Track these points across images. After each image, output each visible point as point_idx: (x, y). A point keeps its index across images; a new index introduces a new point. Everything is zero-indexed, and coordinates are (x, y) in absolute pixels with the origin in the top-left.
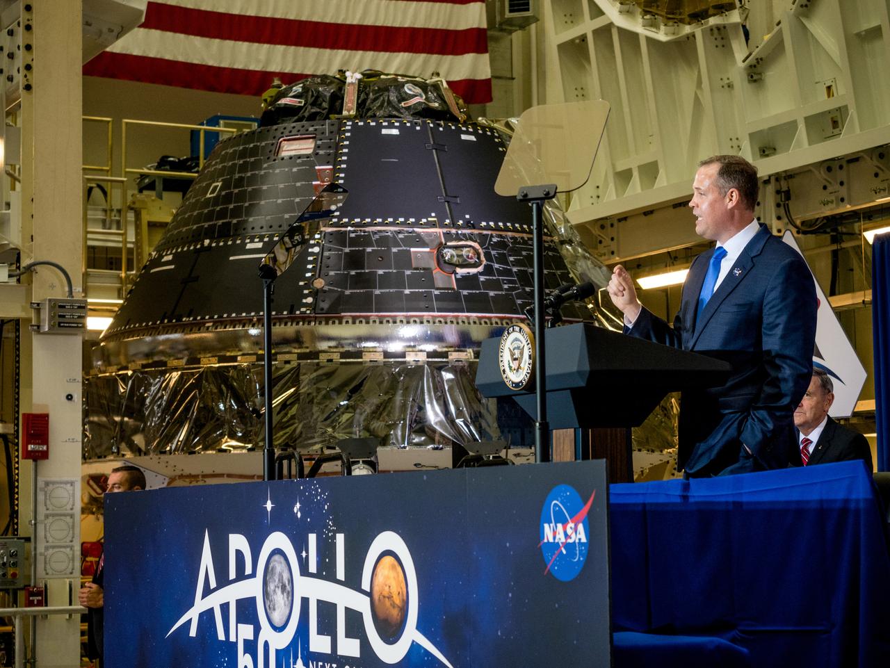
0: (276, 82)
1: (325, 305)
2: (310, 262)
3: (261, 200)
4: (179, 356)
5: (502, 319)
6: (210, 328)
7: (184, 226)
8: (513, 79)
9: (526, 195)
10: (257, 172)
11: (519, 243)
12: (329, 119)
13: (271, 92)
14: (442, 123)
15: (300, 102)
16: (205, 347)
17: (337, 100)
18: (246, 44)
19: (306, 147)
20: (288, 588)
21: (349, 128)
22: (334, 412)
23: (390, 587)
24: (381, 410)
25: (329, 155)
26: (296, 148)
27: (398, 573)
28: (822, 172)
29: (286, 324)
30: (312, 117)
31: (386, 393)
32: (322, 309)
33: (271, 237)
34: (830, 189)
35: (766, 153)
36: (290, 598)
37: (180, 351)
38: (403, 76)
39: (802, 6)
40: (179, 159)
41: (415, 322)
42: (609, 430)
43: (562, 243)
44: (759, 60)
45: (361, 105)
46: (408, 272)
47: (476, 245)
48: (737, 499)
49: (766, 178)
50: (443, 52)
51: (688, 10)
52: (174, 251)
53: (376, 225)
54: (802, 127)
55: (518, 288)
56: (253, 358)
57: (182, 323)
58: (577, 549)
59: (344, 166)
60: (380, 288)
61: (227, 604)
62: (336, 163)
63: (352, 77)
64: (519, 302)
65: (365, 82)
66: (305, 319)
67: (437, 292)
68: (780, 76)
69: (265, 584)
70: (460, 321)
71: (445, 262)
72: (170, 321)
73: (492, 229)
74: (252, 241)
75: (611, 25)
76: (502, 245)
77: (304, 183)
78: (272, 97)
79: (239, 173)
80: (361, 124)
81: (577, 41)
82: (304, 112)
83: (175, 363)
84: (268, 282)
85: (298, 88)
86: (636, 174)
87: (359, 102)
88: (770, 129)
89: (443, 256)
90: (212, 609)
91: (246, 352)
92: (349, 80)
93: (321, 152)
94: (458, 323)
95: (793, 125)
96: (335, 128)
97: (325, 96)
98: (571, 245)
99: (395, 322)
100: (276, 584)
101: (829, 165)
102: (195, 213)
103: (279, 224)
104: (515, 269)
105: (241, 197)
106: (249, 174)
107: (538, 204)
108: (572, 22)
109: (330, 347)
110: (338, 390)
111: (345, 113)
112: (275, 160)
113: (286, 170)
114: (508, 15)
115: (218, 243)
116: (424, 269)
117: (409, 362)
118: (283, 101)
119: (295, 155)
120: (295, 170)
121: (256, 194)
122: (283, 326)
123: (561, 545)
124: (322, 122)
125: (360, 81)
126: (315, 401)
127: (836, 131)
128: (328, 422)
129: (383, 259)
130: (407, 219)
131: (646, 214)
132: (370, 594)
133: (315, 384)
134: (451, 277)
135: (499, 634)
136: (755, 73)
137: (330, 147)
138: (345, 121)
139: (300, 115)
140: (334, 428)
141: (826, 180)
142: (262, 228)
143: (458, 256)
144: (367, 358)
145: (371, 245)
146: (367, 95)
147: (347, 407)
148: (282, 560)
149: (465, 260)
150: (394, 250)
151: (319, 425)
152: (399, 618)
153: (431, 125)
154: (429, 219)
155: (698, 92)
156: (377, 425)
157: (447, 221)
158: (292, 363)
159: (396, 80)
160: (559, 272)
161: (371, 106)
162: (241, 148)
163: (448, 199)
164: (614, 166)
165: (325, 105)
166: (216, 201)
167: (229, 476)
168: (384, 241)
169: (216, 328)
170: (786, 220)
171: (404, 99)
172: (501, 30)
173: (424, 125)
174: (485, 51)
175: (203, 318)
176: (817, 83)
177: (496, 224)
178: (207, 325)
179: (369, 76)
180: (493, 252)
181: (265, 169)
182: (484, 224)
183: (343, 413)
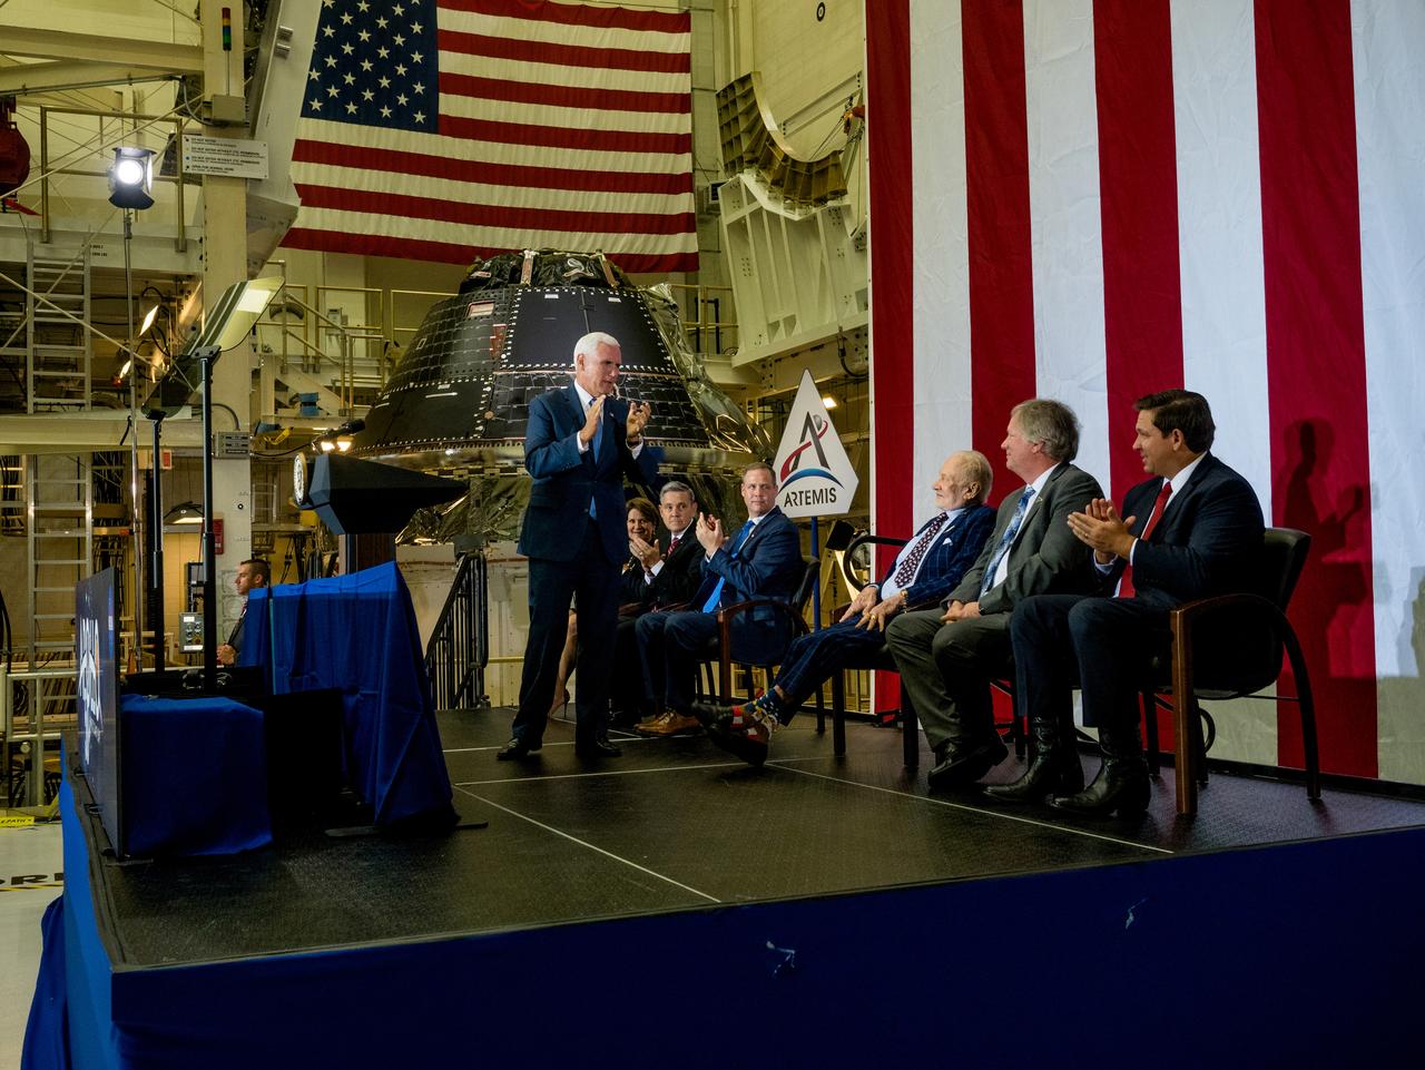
0: (478, 259)
1: (494, 432)
2: (483, 399)
3: (451, 351)
6: (409, 451)
7: (400, 373)
8: (719, 252)
10: (451, 330)
11: (650, 381)
12: (506, 287)
13: (473, 267)
14: (594, 288)
15: (488, 275)
17: (515, 274)
18: (503, 229)
19: (487, 310)
21: (521, 294)
25: (504, 315)
26: (481, 310)
30: (497, 286)
32: (489, 435)
33: (457, 379)
38: (569, 252)
43: (688, 380)
44: (862, 234)
45: (535, 277)
50: (660, 232)
51: (814, 196)
52: (391, 392)
53: (535, 369)
57: (390, 447)
59: (514, 324)
62: (508, 322)
63: (529, 254)
65: (540, 258)
66: (476, 443)
72: (381, 446)
73: (628, 371)
74: (443, 383)
75: (761, 209)
76: (635, 383)
77: (484, 338)
79: (439, 330)
80: (531, 291)
81: (740, 221)
82: (491, 282)
85: (488, 264)
86: (782, 325)
87: (534, 273)
92: (526, 257)
93: (498, 313)
96: (511, 295)
97: (507, 269)
102: (408, 362)
103: (463, 369)
105: (439, 349)
106: (446, 331)
107: (207, 362)
108: (738, 207)
111: (521, 282)
112: (464, 320)
113: (472, 327)
114: (711, 202)
115: (419, 385)
118: (478, 274)
119: (479, 316)
120: (479, 327)
121: (449, 347)
124: (502, 290)
125: (536, 257)
126: (482, 505)
131: (793, 356)
136: (860, 244)
137: (505, 309)
138: (518, 289)
139: (487, 284)
142: (452, 373)
145: (530, 385)
146: (540, 268)
153: (585, 291)
158: (464, 476)
159: (564, 256)
160: (682, 403)
161: (541, 277)
164: (767, 319)
165: (507, 276)
166: (422, 352)
167: (426, 563)
168: (541, 381)
171: (567, 271)
172: (710, 214)
173: (579, 291)
174: (693, 230)
178: (407, 448)
179: (546, 253)
180: (627, 389)
181: (458, 327)
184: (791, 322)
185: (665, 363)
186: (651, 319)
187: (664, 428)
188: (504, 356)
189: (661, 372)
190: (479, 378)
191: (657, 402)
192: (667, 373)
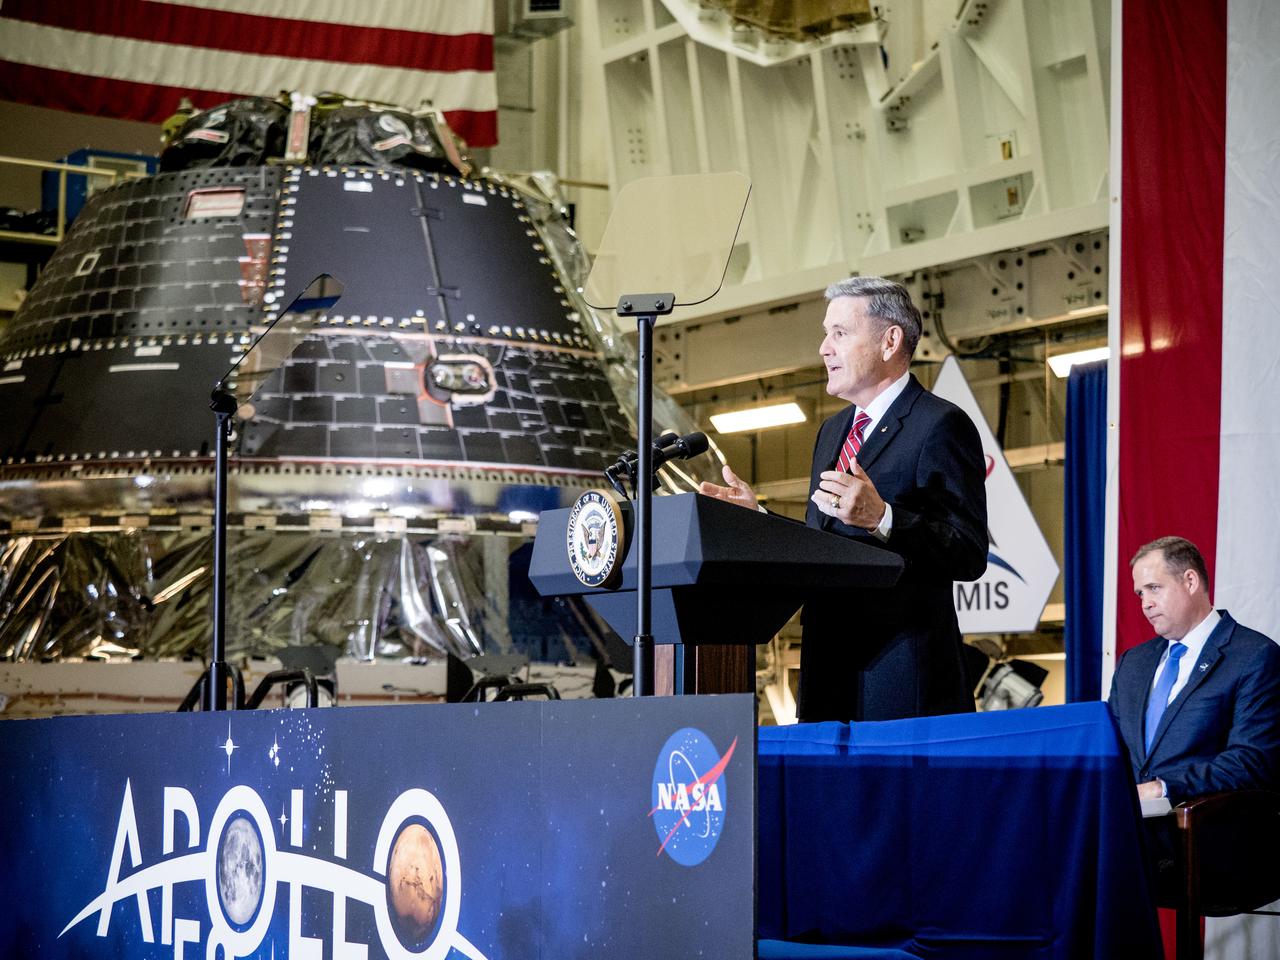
0: (185, 104)
1: (254, 444)
2: (234, 379)
3: (159, 282)
4: (30, 514)
5: (519, 472)
6: (78, 475)
7: (40, 318)
8: (530, 110)
9: (629, 308)
10: (154, 240)
11: (547, 360)
12: (266, 164)
13: (176, 120)
14: (436, 176)
15: (222, 137)
16: (68, 502)
17: (277, 137)
19: (230, 205)
20: (257, 868)
21: (295, 179)
22: (265, 605)
23: (417, 869)
24: (336, 604)
25: (265, 218)
26: (215, 206)
27: (430, 850)
28: (992, 268)
29: (194, 471)
30: (239, 161)
31: (343, 579)
32: (250, 451)
33: (174, 338)
34: (1002, 293)
35: (911, 237)
36: (260, 883)
37: (30, 507)
38: (378, 103)
39: (970, 22)
40: (24, 214)
41: (389, 473)
42: (724, 648)
43: (610, 361)
44: (904, 100)
45: (314, 145)
46: (380, 399)
47: (483, 361)
48: (918, 753)
49: (909, 275)
50: (427, 65)
52: (24, 355)
53: (333, 325)
54: (964, 201)
55: (542, 428)
56: (144, 521)
57: (33, 464)
58: (708, 820)
59: (287, 236)
60: (339, 420)
61: (159, 890)
62: (275, 231)
63: (301, 102)
64: (545, 447)
65: (321, 111)
67: (423, 430)
68: (933, 123)
69: (220, 860)
70: (457, 475)
71: (437, 385)
72: (17, 461)
73: (506, 338)
74: (145, 344)
75: (685, 38)
76: (521, 362)
77: (226, 259)
78: (178, 127)
79: (127, 239)
80: (314, 173)
81: (634, 60)
82: (228, 152)
83: (23, 525)
84: (223, 417)
85: (219, 116)
87: (313, 139)
88: (918, 202)
89: (433, 376)
90: (134, 897)
91: (132, 511)
92: (296, 107)
93: (253, 214)
94: (453, 477)
95: (951, 198)
96: (274, 179)
97: (260, 129)
98: (622, 366)
99: (359, 473)
100: (238, 861)
101: (1002, 260)
102: (58, 299)
103: (186, 319)
104: (540, 399)
105: (129, 277)
106: (142, 243)
107: (646, 321)
108: (627, 31)
109: (260, 508)
110: (270, 573)
111: (289, 156)
112: (182, 223)
113: (200, 238)
114: (528, 14)
115: (92, 345)
116: (405, 395)
117: (379, 534)
118: (196, 135)
119: (213, 218)
120: (213, 239)
121: (152, 274)
122: (190, 473)
123: (683, 814)
124: (255, 168)
125: (313, 108)
126: (237, 587)
127: (1015, 208)
128: (256, 619)
129: (343, 376)
130: (380, 319)
132: (386, 879)
133: (237, 562)
134: (444, 408)
135: (586, 939)
136: (898, 117)
137: (266, 207)
138: (289, 168)
139: (221, 156)
140: (264, 629)
141: (997, 280)
142: (160, 324)
143: (457, 377)
144: (315, 525)
145: (325, 355)
146: (324, 129)
147: (285, 598)
148: (249, 826)
149: (466, 384)
150: (361, 365)
151: (242, 623)
152: (430, 914)
153: (420, 180)
154: (415, 320)
155: (813, 143)
156: (328, 626)
157: (441, 325)
158: (203, 529)
159: (366, 109)
160: (604, 406)
161: (330, 147)
162: (130, 202)
163: (443, 291)
164: (683, 248)
165: (260, 143)
166: (90, 281)
167: (102, 696)
168: (345, 350)
169: (88, 473)
170: (935, 337)
171: (379, 139)
172: (517, 37)
173: (410, 179)
174: (490, 68)
175: (68, 458)
176: (988, 137)
177: (513, 331)
178: (74, 468)
179: (326, 101)
180: (509, 373)
181: (168, 235)
182: (494, 330)
183: (278, 607)
184: (739, 257)
185: (568, 327)
186: (538, 240)
187: (578, 451)
188: (269, 298)
189: (565, 344)
190: (221, 337)
191: (563, 401)
192: (575, 346)
